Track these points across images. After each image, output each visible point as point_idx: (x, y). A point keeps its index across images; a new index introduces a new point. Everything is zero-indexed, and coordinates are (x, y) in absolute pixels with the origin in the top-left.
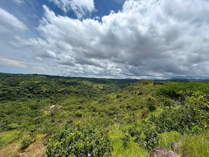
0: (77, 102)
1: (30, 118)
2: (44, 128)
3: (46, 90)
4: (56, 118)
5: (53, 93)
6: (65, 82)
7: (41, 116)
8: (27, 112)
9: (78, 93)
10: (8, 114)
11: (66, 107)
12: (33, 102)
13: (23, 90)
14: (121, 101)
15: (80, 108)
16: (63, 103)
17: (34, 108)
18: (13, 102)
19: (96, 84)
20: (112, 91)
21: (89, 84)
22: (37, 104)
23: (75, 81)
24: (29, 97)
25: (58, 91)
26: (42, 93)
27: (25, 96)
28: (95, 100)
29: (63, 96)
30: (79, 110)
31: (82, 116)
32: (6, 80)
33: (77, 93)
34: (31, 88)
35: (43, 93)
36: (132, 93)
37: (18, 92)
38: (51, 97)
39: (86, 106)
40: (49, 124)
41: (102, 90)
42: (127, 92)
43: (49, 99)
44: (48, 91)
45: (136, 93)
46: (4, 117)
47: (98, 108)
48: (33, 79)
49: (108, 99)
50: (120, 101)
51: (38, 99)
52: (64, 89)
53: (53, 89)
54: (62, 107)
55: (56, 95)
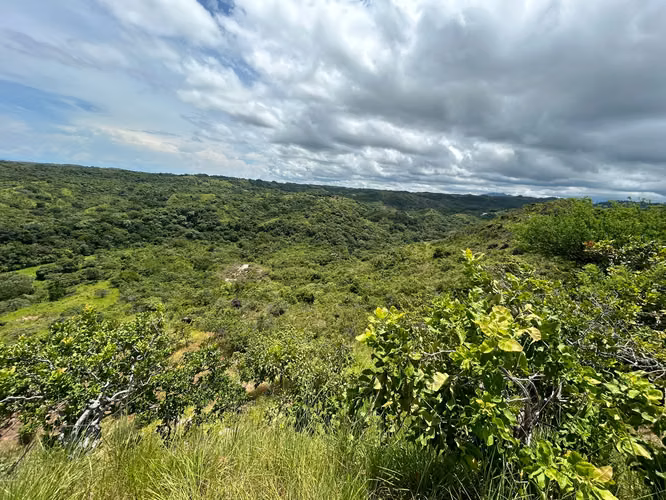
0: (310, 259)
3: (227, 220)
4: (245, 297)
5: (246, 229)
6: (278, 201)
8: (186, 274)
9: (314, 234)
10: (147, 274)
11: (278, 273)
12: (200, 251)
13: (175, 217)
14: (446, 269)
15: (315, 278)
16: (271, 261)
17: (201, 266)
18: (156, 248)
20: (424, 234)
21: (350, 207)
22: (207, 257)
23: (307, 196)
24: (189, 237)
25: (260, 225)
26: (218, 228)
27: (181, 233)
28: (363, 260)
29: (274, 241)
30: (312, 284)
31: (316, 302)
32: (137, 190)
33: (311, 235)
34: (193, 213)
36: (490, 247)
37: (164, 223)
38: (242, 240)
39: (335, 273)
40: (226, 310)
42: (474, 241)
43: (235, 246)
44: (233, 225)
45: (506, 246)
46: (137, 280)
47: (369, 283)
48: (197, 189)
49: (403, 260)
50: (443, 270)
51: (210, 245)
52: (277, 219)
53: (247, 218)
54: (267, 270)
55: (254, 237)
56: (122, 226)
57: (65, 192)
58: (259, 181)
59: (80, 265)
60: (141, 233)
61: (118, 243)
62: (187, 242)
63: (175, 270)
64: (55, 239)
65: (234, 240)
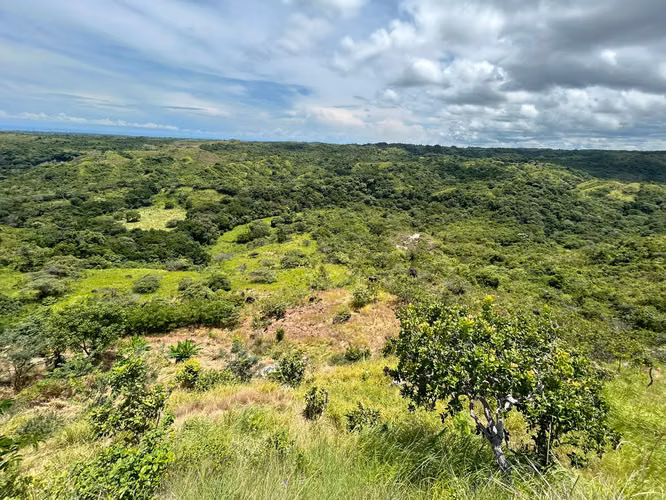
0: (489, 237)
1: (368, 252)
2: (392, 282)
3: (402, 188)
4: (420, 267)
5: (419, 198)
6: (457, 168)
7: (389, 252)
8: (363, 236)
9: (498, 208)
10: (335, 232)
11: (451, 247)
12: (375, 216)
13: (358, 184)
15: (495, 259)
16: (442, 234)
17: (377, 230)
18: (342, 210)
19: (596, 181)
21: (556, 176)
22: (381, 223)
23: (493, 163)
24: (367, 203)
25: (434, 195)
26: (393, 195)
27: (361, 199)
28: (568, 247)
29: (448, 213)
30: (492, 266)
31: (500, 288)
32: (330, 159)
33: (493, 209)
34: (372, 180)
35: (396, 198)
37: (349, 189)
39: (524, 258)
41: (626, 209)
43: (406, 214)
44: (407, 193)
46: (328, 236)
47: (579, 279)
48: (376, 157)
49: (651, 257)
51: (384, 212)
52: (453, 189)
53: (421, 187)
54: (439, 242)
55: (426, 206)
56: (320, 190)
57: (287, 163)
58: (437, 146)
59: (294, 219)
60: (332, 197)
61: (317, 204)
62: (364, 206)
63: (355, 231)
64: (281, 198)
65: (406, 208)
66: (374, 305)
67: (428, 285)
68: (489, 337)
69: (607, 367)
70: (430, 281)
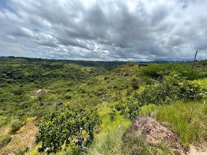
0: (65, 85)
1: (16, 104)
2: (33, 111)
3: (28, 74)
5: (37, 77)
6: (49, 66)
7: (28, 100)
8: (10, 97)
9: (65, 76)
11: (54, 91)
12: (16, 88)
14: (108, 82)
15: (68, 91)
16: (50, 87)
19: (84, 67)
20: (100, 73)
21: (76, 67)
22: (20, 89)
23: (60, 64)
24: (9, 82)
25: (43, 75)
26: (23, 77)
27: (4, 81)
28: (83, 83)
29: (50, 80)
30: (68, 93)
31: (72, 98)
33: (64, 77)
34: (10, 72)
35: (25, 78)
36: (118, 75)
39: (75, 88)
40: (38, 107)
41: (90, 72)
42: (114, 74)
43: (33, 84)
44: (31, 76)
45: (122, 74)
47: (87, 89)
48: (10, 62)
49: (96, 81)
51: (21, 85)
52: (50, 72)
53: (37, 73)
54: (49, 90)
55: (41, 79)
62: (8, 84)
63: (4, 97)
65: (33, 81)
66: (25, 126)
67: (49, 106)
68: (71, 115)
69: (97, 107)
70: (49, 105)
